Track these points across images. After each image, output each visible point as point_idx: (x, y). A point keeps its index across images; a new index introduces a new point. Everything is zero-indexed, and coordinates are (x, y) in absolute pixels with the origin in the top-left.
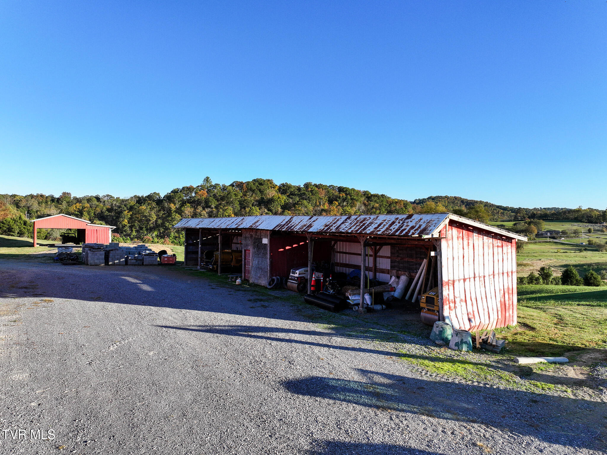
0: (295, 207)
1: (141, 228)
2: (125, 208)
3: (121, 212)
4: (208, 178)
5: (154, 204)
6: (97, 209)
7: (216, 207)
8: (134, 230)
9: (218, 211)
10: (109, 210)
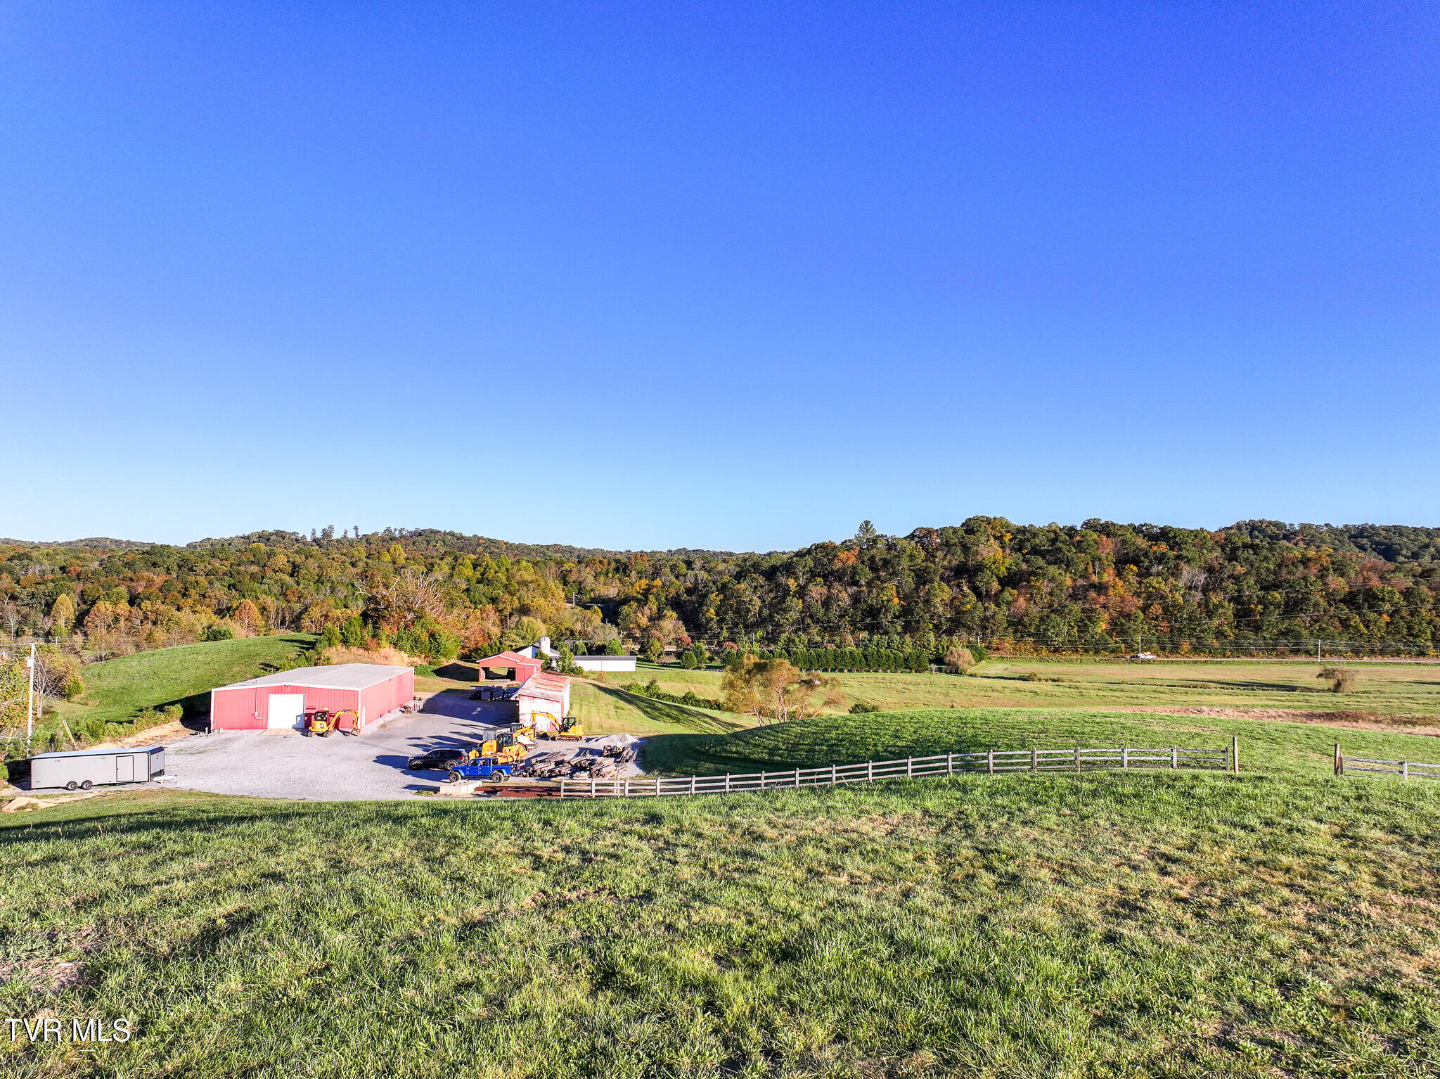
0: (1028, 581)
1: (736, 625)
2: (714, 588)
3: (705, 596)
4: (867, 523)
5: (761, 580)
6: (670, 590)
7: (869, 584)
8: (725, 627)
9: (870, 592)
10: (689, 592)
